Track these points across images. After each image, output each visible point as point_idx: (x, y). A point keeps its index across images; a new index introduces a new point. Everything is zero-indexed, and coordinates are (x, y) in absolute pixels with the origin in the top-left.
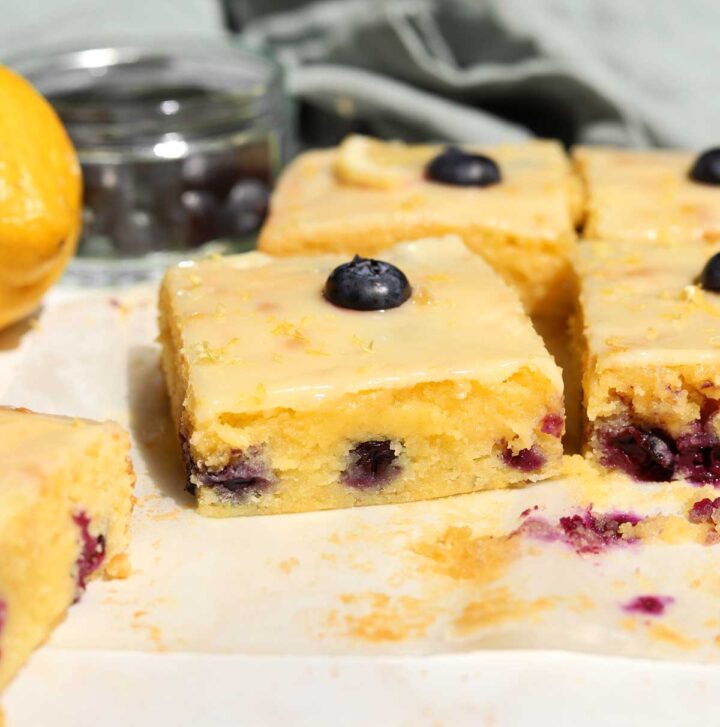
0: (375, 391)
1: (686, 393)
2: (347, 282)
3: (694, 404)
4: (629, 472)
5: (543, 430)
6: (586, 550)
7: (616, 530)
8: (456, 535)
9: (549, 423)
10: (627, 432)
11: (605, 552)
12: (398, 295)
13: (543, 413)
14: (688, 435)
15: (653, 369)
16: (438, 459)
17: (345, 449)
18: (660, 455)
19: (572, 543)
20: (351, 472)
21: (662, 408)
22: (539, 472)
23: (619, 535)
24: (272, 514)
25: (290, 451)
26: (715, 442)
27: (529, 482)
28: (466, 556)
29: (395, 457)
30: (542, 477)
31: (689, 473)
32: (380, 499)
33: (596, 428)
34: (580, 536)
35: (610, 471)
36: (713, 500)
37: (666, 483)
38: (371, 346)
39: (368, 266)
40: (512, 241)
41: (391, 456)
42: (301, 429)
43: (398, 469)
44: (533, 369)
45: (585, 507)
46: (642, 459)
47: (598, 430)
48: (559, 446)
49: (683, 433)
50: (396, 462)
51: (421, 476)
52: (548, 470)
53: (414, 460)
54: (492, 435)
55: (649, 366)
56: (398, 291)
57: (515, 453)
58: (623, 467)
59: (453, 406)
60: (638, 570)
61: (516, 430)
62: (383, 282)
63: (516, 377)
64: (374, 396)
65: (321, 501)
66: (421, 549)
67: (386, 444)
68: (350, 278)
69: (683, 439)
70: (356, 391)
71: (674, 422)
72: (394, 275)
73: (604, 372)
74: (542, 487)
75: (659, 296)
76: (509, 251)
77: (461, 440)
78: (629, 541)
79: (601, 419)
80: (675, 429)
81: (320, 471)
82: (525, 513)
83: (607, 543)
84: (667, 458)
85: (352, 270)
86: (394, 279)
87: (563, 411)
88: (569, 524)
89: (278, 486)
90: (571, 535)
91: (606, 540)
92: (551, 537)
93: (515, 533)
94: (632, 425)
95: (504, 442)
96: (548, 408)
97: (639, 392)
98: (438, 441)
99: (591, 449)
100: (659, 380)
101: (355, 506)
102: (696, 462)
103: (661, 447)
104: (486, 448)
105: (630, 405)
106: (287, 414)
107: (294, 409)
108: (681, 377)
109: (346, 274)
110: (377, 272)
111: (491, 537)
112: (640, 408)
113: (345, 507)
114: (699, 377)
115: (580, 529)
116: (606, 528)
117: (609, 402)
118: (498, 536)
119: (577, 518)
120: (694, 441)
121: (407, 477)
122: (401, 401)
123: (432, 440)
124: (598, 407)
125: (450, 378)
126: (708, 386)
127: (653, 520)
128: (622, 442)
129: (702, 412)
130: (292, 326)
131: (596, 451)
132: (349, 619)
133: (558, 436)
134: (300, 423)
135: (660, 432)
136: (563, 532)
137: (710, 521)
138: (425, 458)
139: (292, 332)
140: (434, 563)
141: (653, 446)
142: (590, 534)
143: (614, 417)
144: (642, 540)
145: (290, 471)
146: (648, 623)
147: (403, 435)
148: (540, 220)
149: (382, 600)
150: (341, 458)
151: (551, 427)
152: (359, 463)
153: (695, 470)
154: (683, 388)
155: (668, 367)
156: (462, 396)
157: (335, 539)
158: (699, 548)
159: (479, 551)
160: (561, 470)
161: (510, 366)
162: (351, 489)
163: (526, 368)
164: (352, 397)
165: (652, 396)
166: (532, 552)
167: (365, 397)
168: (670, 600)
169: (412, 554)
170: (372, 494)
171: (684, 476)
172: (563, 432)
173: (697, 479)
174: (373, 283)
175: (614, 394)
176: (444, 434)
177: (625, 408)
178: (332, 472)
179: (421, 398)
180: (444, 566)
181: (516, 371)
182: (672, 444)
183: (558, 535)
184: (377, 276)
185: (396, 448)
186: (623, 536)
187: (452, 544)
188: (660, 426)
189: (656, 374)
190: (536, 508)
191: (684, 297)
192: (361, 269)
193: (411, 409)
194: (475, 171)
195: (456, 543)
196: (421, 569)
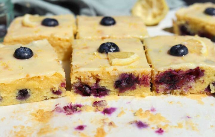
0: (23, 79)
1: (92, 77)
2: (18, 53)
3: (94, 80)
4: (81, 94)
5: (61, 86)
6: (69, 114)
7: (76, 109)
8: (40, 111)
9: (62, 85)
10: (80, 86)
11: (73, 114)
12: (30, 56)
13: (61, 82)
14: (93, 86)
15: (85, 72)
16: (38, 93)
17: (17, 92)
18: (87, 91)
19: (66, 113)
20: (18, 96)
21: (87, 81)
22: (60, 95)
23: (77, 110)
24: (2, 106)
25: (4, 92)
26: (99, 88)
27: (58, 97)
28: (42, 116)
29: (28, 93)
30: (61, 96)
31: (94, 94)
32: (25, 102)
33: (73, 85)
34: (67, 111)
35: (77, 94)
36: (98, 101)
37: (89, 97)
38: (22, 68)
39: (23, 49)
40: (59, 39)
41: (27, 93)
42: (7, 87)
43: (29, 95)
44: (58, 73)
45: (70, 103)
46: (83, 92)
47: (74, 86)
48: (65, 89)
49: (92, 86)
50: (28, 94)
51: (34, 97)
52: (63, 95)
53: (33, 93)
54: (50, 88)
55: (84, 72)
56: (30, 55)
57: (55, 91)
58: (79, 93)
59: (40, 82)
60: (79, 119)
61: (55, 86)
62: (26, 53)
63: (55, 75)
64: (23, 80)
65: (12, 103)
66: (33, 114)
67: (26, 90)
68: (19, 52)
69: (92, 87)
70: (18, 79)
71: (90, 84)
72: (29, 51)
73: (74, 73)
74: (61, 98)
75: (89, 54)
76: (59, 41)
77: (43, 89)
78: (79, 111)
79: (74, 83)
80: (90, 85)
81: (11, 96)
82: (56, 105)
83: (74, 112)
84: (89, 91)
85: (20, 50)
86: (29, 52)
87: (66, 82)
88: (65, 108)
89: (2, 100)
90: (66, 111)
91: (73, 111)
92: (61, 111)
93: (53, 111)
94: (81, 84)
95: (52, 89)
96: (62, 81)
97: (82, 77)
98: (38, 89)
99: (72, 89)
100: (86, 75)
101: (20, 103)
102: (95, 92)
103: (87, 89)
104: (49, 90)
105: (80, 80)
106: (3, 85)
107: (5, 83)
108: (91, 74)
109: (18, 51)
110: (25, 50)
111: (48, 112)
112: (82, 81)
113: (18, 104)
114: (95, 74)
115: (68, 109)
116: (74, 109)
117: (76, 80)
118: (50, 111)
119: (68, 106)
120: (95, 88)
121: (31, 97)
122: (29, 81)
123: (36, 89)
124: (73, 81)
125: (40, 76)
126: (97, 76)
127: (85, 106)
128: (79, 88)
129: (96, 81)
130: (6, 63)
131: (73, 90)
132: (15, 132)
133: (64, 87)
134: (6, 86)
135: (87, 86)
136: (64, 110)
137: (97, 106)
138: (35, 93)
139: (6, 65)
140: (35, 118)
141: (86, 89)
142: (70, 110)
143: (77, 83)
144: (82, 111)
145: (5, 97)
146: (79, 133)
147: (30, 88)
148: (66, 34)
149: (23, 127)
150: (16, 94)
151: (63, 85)
152: (20, 94)
153: (95, 94)
154: (92, 76)
155: (88, 72)
156: (42, 79)
157: (14, 112)
158: (94, 113)
159: (45, 115)
160: (65, 94)
161: (53, 73)
162: (19, 100)
163: (57, 73)
164: (17, 80)
165: (85, 78)
166: (56, 116)
167: (21, 80)
168: (86, 126)
169: (31, 115)
170: (24, 101)
171: (93, 95)
172: (66, 86)
173: (96, 96)
174: (24, 53)
175: (76, 78)
176: (39, 88)
177: (79, 81)
178: (14, 97)
179: (34, 80)
180: (37, 118)
181: (55, 73)
182: (90, 88)
183: (62, 111)
184: (25, 51)
185: (28, 91)
186: (78, 110)
187: (39, 113)
188: (87, 84)
189: (86, 74)
190: (59, 104)
191: (94, 54)
192: (21, 50)
193: (31, 83)
194: (53, 23)
195: (40, 113)
196: (32, 119)
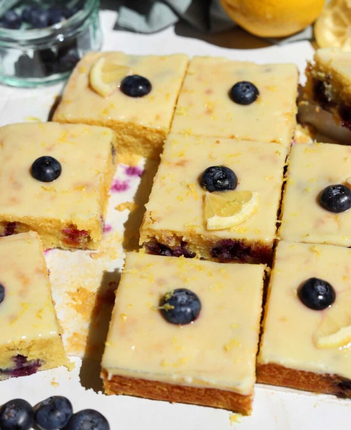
3: (178, 242)
14: (176, 250)
15: (162, 231)
21: (165, 244)
26: (186, 253)
40: (145, 128)
73: (145, 230)
94: (156, 245)
97: (157, 237)
100: (164, 235)
103: (167, 252)
105: (155, 240)
108: (173, 234)
117: (147, 239)
120: (179, 252)
124: (143, 241)
126: (181, 238)
129: (181, 245)
140: (72, 301)
154: (173, 237)
155: (168, 231)
165: (162, 240)
182: (171, 251)
188: (167, 246)
195: (82, 294)
196: (67, 304)
